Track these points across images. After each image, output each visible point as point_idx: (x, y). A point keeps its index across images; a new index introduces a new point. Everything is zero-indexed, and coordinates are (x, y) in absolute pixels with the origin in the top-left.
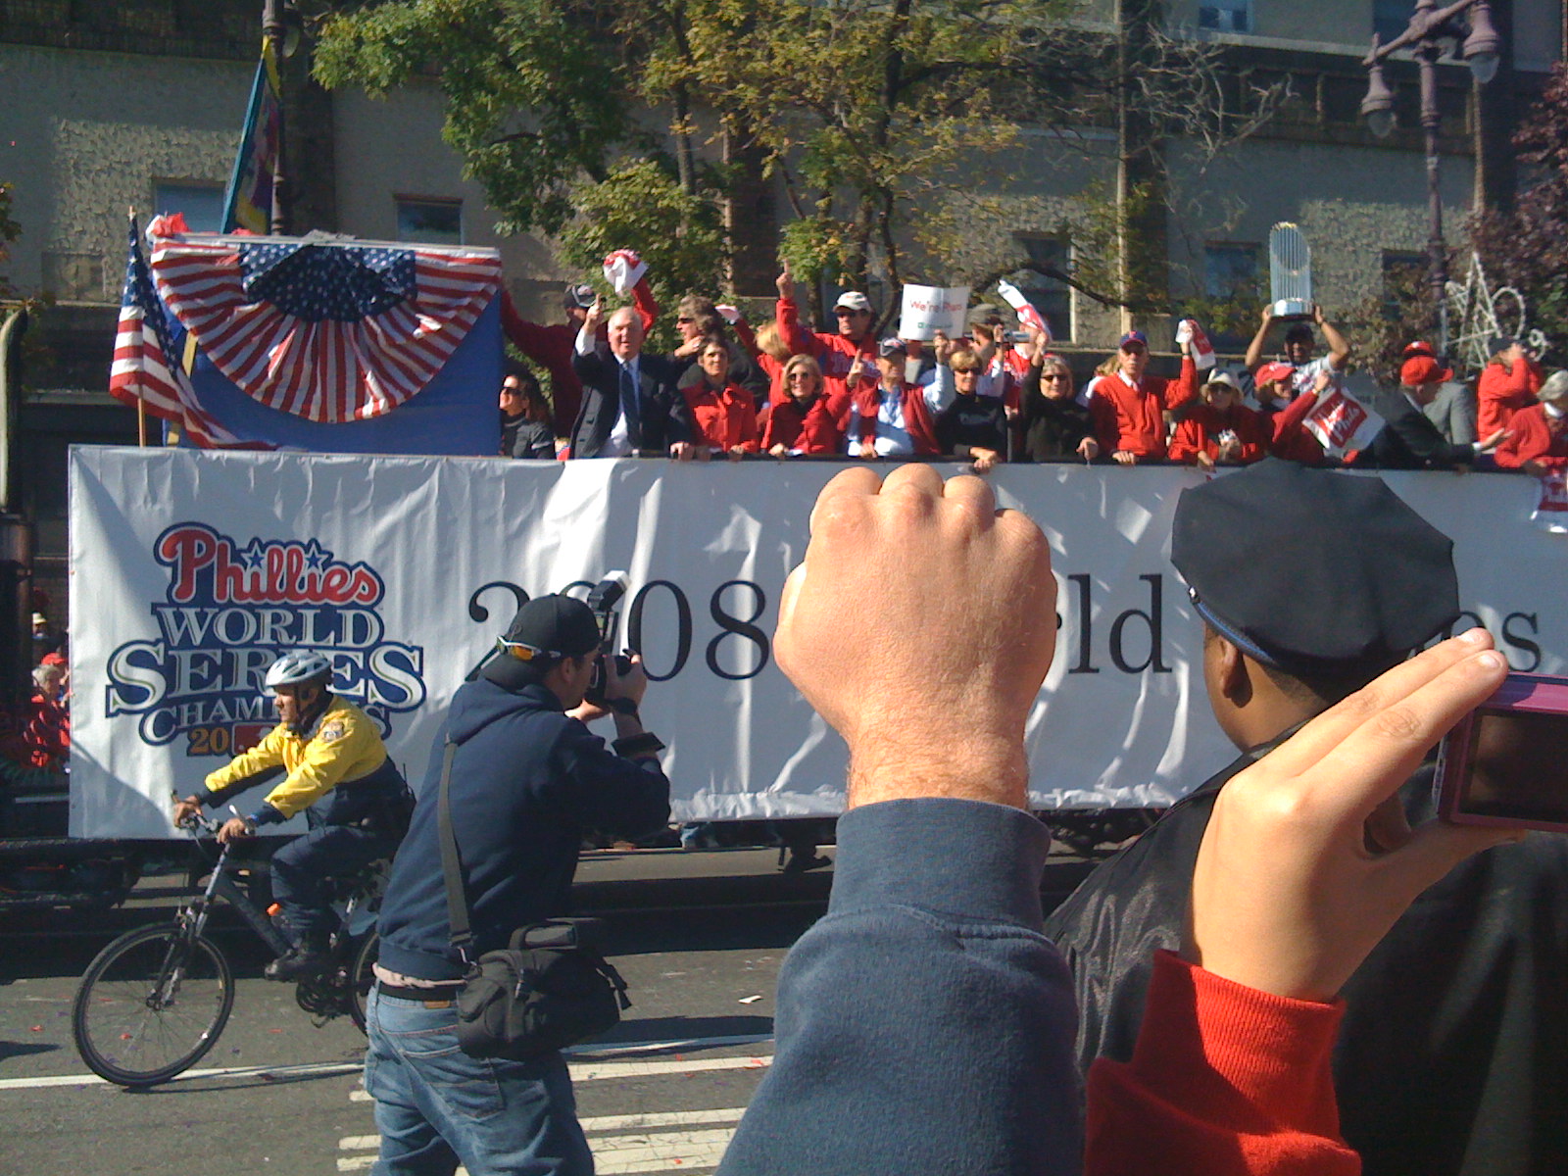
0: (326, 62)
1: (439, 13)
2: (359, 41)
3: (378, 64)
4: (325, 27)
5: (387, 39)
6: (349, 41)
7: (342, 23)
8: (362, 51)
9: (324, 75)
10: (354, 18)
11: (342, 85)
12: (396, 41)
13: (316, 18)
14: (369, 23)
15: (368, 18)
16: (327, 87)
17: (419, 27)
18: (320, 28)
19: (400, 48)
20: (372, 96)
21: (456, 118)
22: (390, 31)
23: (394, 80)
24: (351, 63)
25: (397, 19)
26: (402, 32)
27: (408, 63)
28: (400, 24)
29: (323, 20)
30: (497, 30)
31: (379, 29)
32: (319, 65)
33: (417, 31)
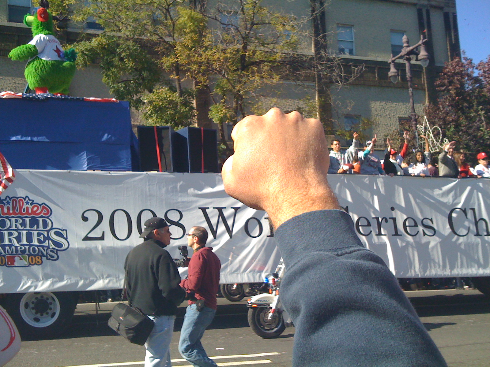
1: (99, 45)
5: (83, 52)
7: (69, 47)
10: (73, 45)
12: (85, 52)
15: (77, 46)
17: (92, 49)
19: (86, 55)
21: (107, 75)
22: (83, 50)
23: (85, 64)
26: (87, 50)
28: (86, 47)
30: (118, 50)
31: (80, 49)
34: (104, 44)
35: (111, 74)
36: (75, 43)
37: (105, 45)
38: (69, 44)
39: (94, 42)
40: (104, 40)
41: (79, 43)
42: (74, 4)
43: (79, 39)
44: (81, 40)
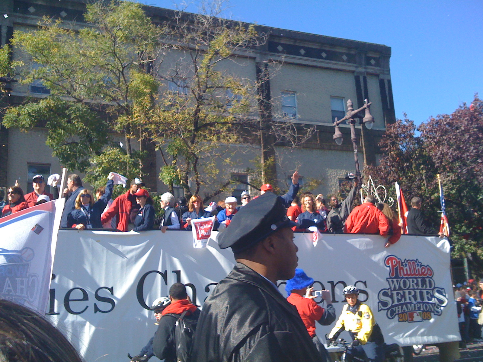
0: (7, 120)
1: (47, 107)
2: (19, 115)
3: (26, 121)
4: (8, 110)
5: (29, 114)
6: (15, 114)
7: (13, 109)
8: (20, 117)
9: (6, 124)
10: (18, 107)
11: (11, 128)
12: (32, 114)
13: (5, 108)
14: (23, 110)
15: (22, 108)
16: (6, 128)
17: (40, 110)
18: (6, 111)
19: (33, 116)
20: (22, 131)
21: (51, 137)
22: (30, 111)
23: (30, 125)
24: (15, 121)
25: (33, 107)
26: (33, 111)
27: (36, 120)
28: (33, 109)
29: (7, 109)
30: (67, 111)
31: (26, 111)
32: (5, 121)
33: (39, 111)
34: (52, 105)
35: (56, 137)
36: (21, 105)
37: (53, 107)
38: (13, 107)
39: (42, 104)
40: (52, 103)
41: (25, 105)
42: (22, 66)
43: (24, 102)
44: (28, 102)
